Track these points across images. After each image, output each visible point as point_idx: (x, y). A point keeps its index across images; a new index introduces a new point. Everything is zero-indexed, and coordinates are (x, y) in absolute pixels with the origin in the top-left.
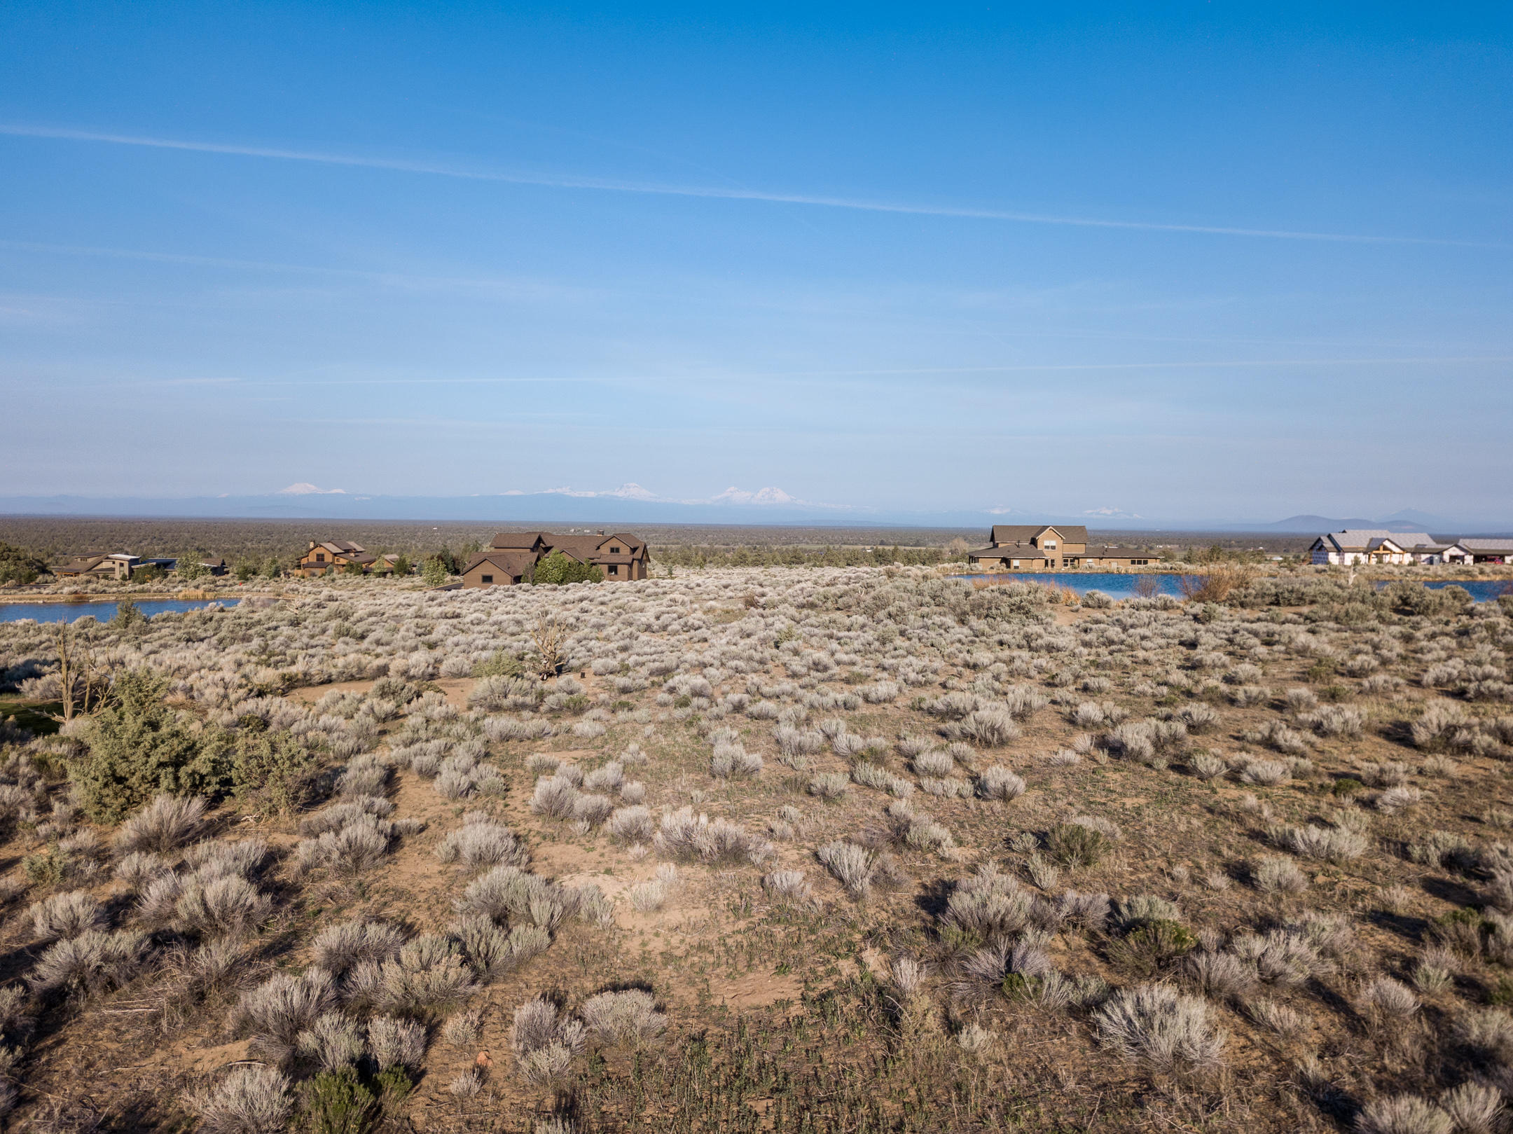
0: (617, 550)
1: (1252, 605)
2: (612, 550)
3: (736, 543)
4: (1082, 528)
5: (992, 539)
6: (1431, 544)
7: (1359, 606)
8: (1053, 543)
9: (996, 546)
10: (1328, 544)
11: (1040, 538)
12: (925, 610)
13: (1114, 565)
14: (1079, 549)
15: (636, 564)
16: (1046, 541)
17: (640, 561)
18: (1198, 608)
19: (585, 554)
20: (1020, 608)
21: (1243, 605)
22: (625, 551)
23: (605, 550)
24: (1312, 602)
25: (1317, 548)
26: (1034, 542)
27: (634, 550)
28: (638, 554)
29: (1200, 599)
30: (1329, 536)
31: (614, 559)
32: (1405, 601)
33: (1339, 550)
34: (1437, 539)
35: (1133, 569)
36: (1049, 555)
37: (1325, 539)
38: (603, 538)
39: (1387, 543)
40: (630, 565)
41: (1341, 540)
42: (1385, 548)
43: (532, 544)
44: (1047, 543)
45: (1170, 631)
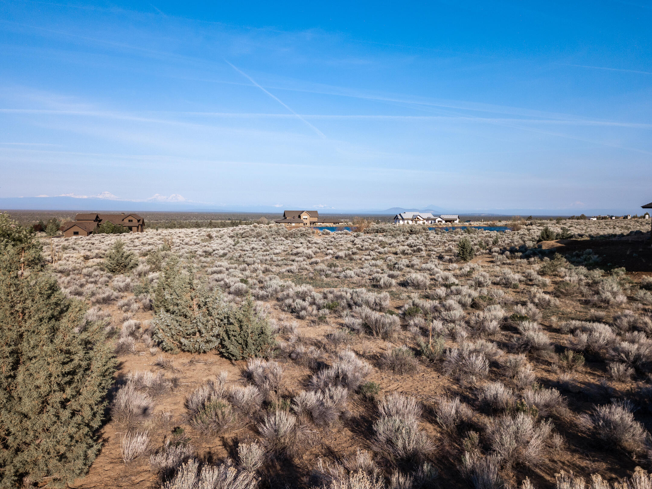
0: (132, 221)
1: (370, 233)
2: (129, 221)
3: (161, 220)
4: (316, 212)
5: (284, 215)
6: (432, 217)
7: (398, 232)
8: (306, 217)
9: (286, 218)
10: (400, 217)
11: (302, 215)
12: (274, 236)
13: (328, 225)
14: (315, 219)
15: (140, 227)
16: (304, 216)
17: (142, 226)
18: (355, 234)
19: (118, 222)
20: (304, 235)
21: (368, 233)
22: (135, 221)
23: (126, 221)
24: (386, 232)
25: (396, 218)
26: (300, 217)
27: (139, 221)
28: (141, 223)
29: (356, 231)
30: (400, 214)
31: (130, 224)
32: (411, 231)
33: (403, 219)
34: (434, 216)
35: (334, 226)
36: (305, 221)
37: (399, 216)
38: (124, 216)
39: (418, 217)
40: (138, 227)
41: (404, 216)
42: (418, 219)
43: (94, 218)
44: (304, 217)
45: (348, 239)
